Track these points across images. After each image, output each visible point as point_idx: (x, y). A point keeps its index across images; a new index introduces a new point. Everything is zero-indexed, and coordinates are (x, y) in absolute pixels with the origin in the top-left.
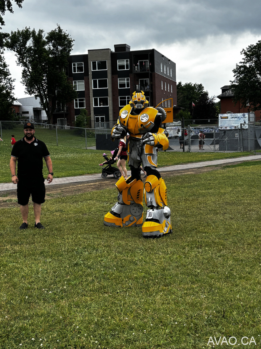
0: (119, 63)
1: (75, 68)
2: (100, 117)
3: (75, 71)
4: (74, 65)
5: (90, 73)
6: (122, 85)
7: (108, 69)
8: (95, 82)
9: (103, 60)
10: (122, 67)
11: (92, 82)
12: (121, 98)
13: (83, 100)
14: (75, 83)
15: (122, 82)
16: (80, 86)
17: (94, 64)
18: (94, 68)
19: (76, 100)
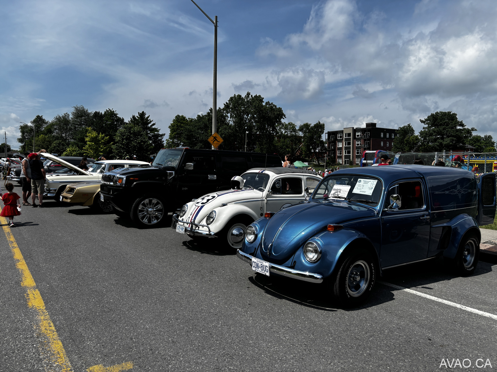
0: (357, 134)
1: (339, 136)
2: (347, 159)
3: (339, 138)
5: (344, 139)
7: (351, 137)
8: (346, 143)
9: (350, 132)
10: (358, 136)
11: (344, 143)
12: (357, 151)
13: (341, 151)
14: (338, 143)
15: (358, 143)
16: (340, 145)
17: (346, 134)
18: (346, 137)
19: (338, 151)
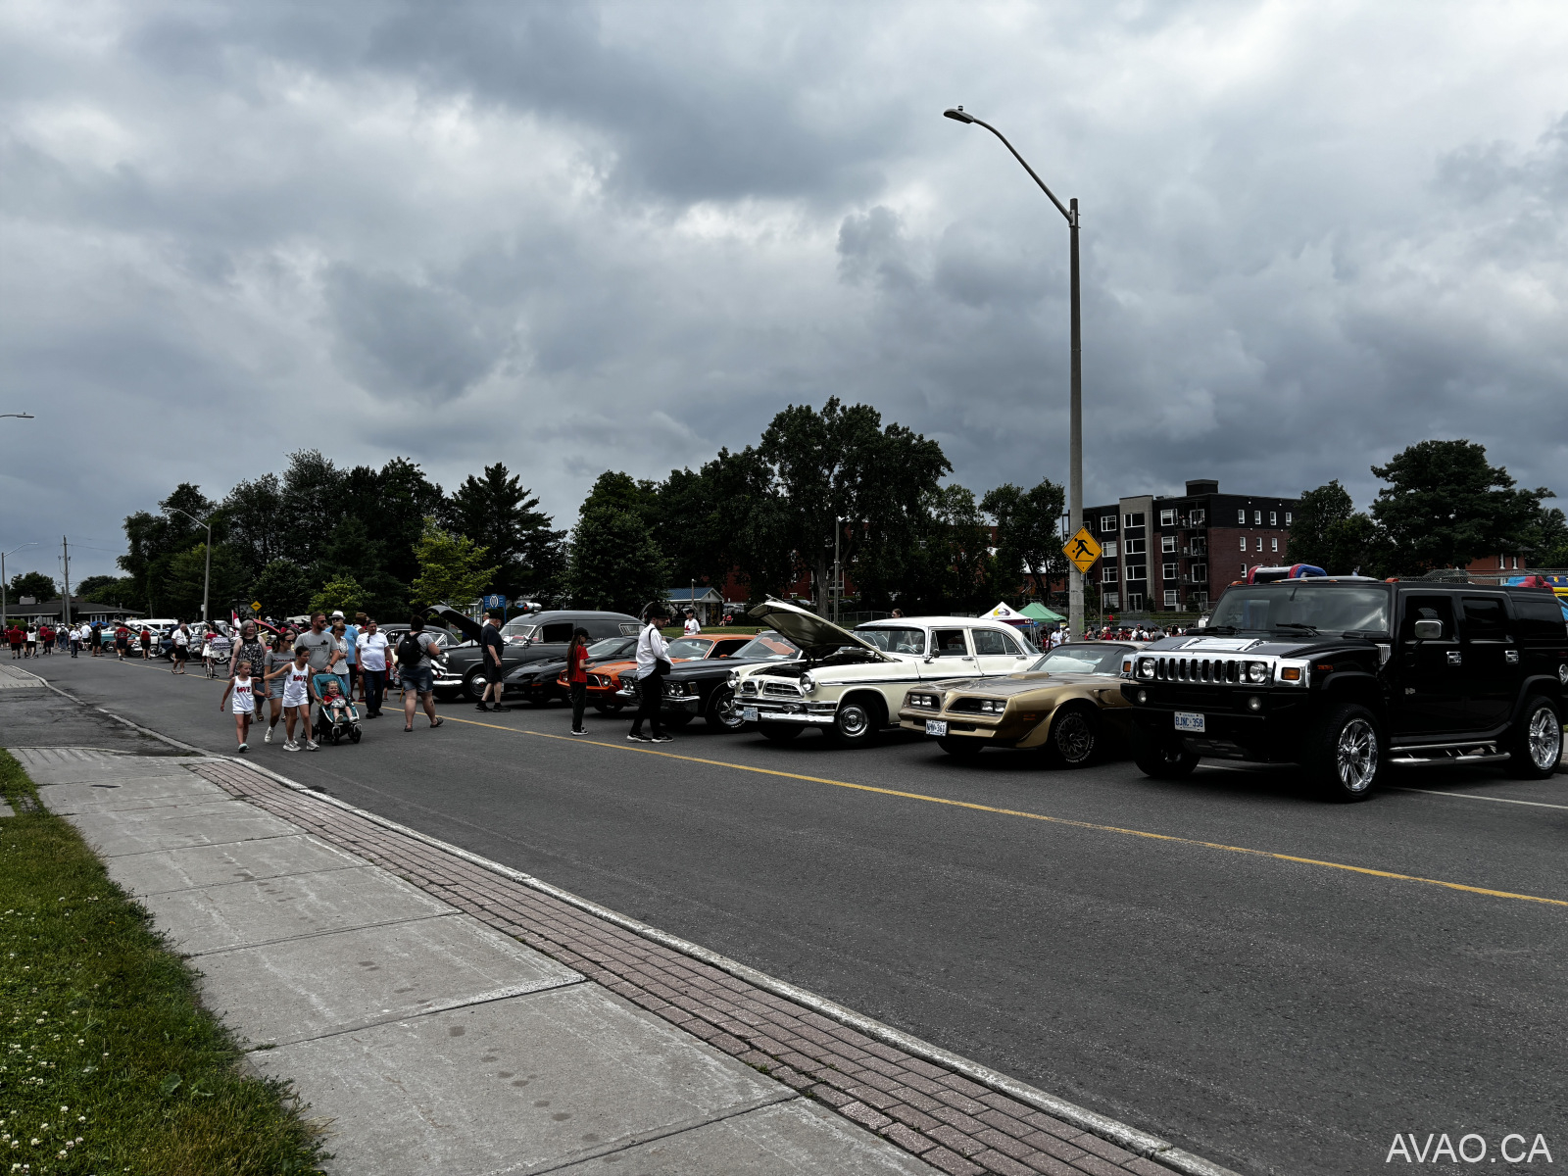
0: (1164, 515)
1: (1104, 524)
2: (1135, 595)
3: (1104, 529)
4: (1104, 520)
5: (1122, 532)
6: (1168, 548)
7: (1147, 525)
8: (1129, 544)
9: (1140, 511)
10: (1167, 521)
11: (1125, 543)
12: (1166, 567)
13: (1115, 570)
14: (1106, 545)
15: (1168, 542)
16: (1110, 551)
17: (1128, 517)
18: (1128, 524)
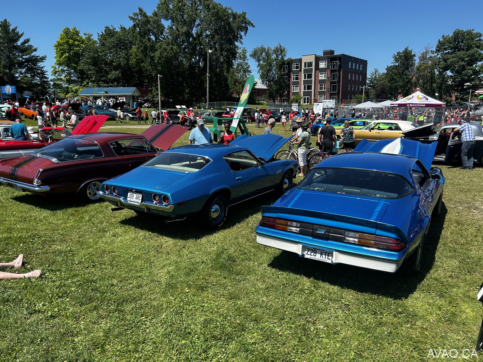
1: (294, 67)
2: (306, 97)
3: (294, 69)
4: (294, 65)
5: (303, 70)
7: (313, 67)
8: (305, 76)
9: (311, 61)
11: (303, 75)
12: (320, 85)
13: (297, 86)
14: (294, 76)
17: (305, 63)
18: (305, 67)
19: (294, 87)
